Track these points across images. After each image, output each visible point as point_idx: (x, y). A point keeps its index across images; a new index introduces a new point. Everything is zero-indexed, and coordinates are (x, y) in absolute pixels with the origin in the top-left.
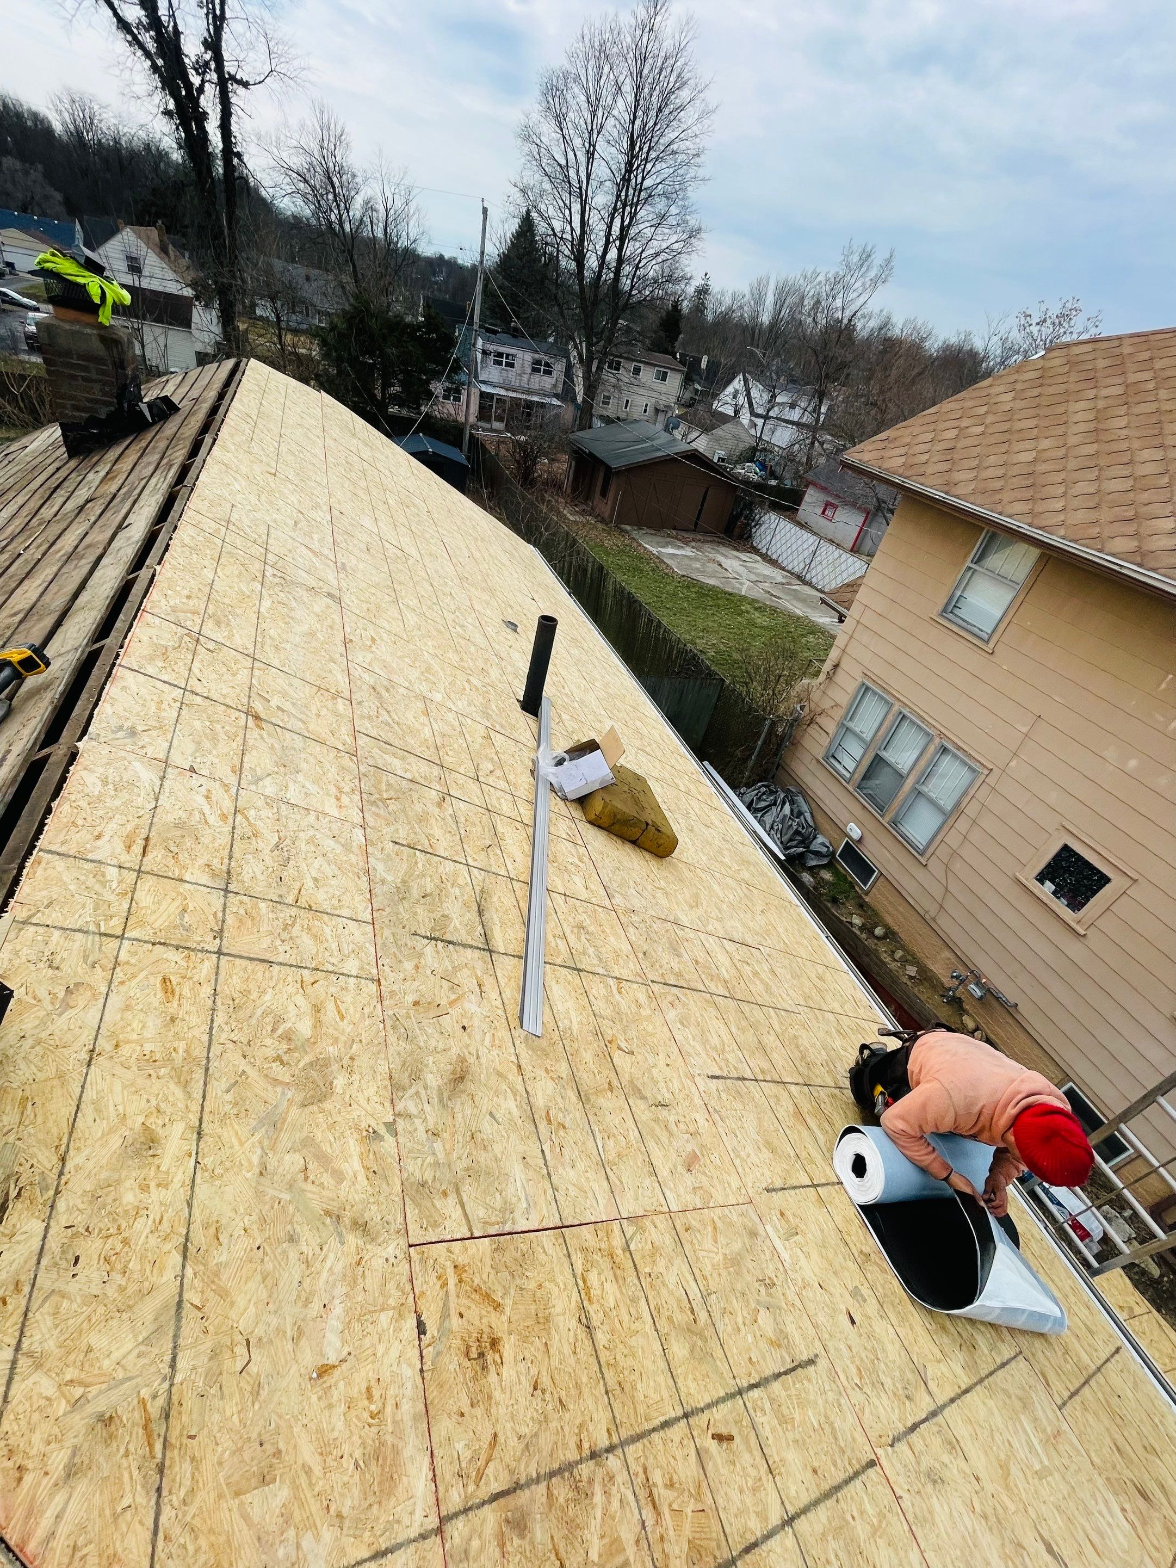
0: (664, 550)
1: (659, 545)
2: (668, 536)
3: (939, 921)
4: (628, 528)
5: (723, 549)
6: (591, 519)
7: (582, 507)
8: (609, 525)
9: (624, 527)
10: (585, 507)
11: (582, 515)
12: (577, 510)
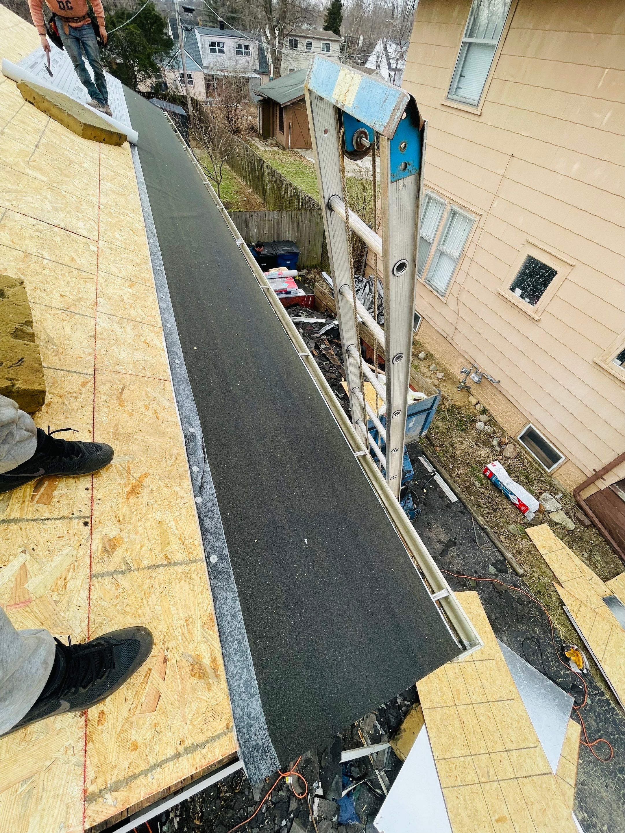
3: (455, 339)
4: (299, 150)
6: (275, 148)
7: (270, 141)
8: (287, 150)
9: (296, 150)
10: (272, 141)
11: (270, 146)
12: (267, 143)
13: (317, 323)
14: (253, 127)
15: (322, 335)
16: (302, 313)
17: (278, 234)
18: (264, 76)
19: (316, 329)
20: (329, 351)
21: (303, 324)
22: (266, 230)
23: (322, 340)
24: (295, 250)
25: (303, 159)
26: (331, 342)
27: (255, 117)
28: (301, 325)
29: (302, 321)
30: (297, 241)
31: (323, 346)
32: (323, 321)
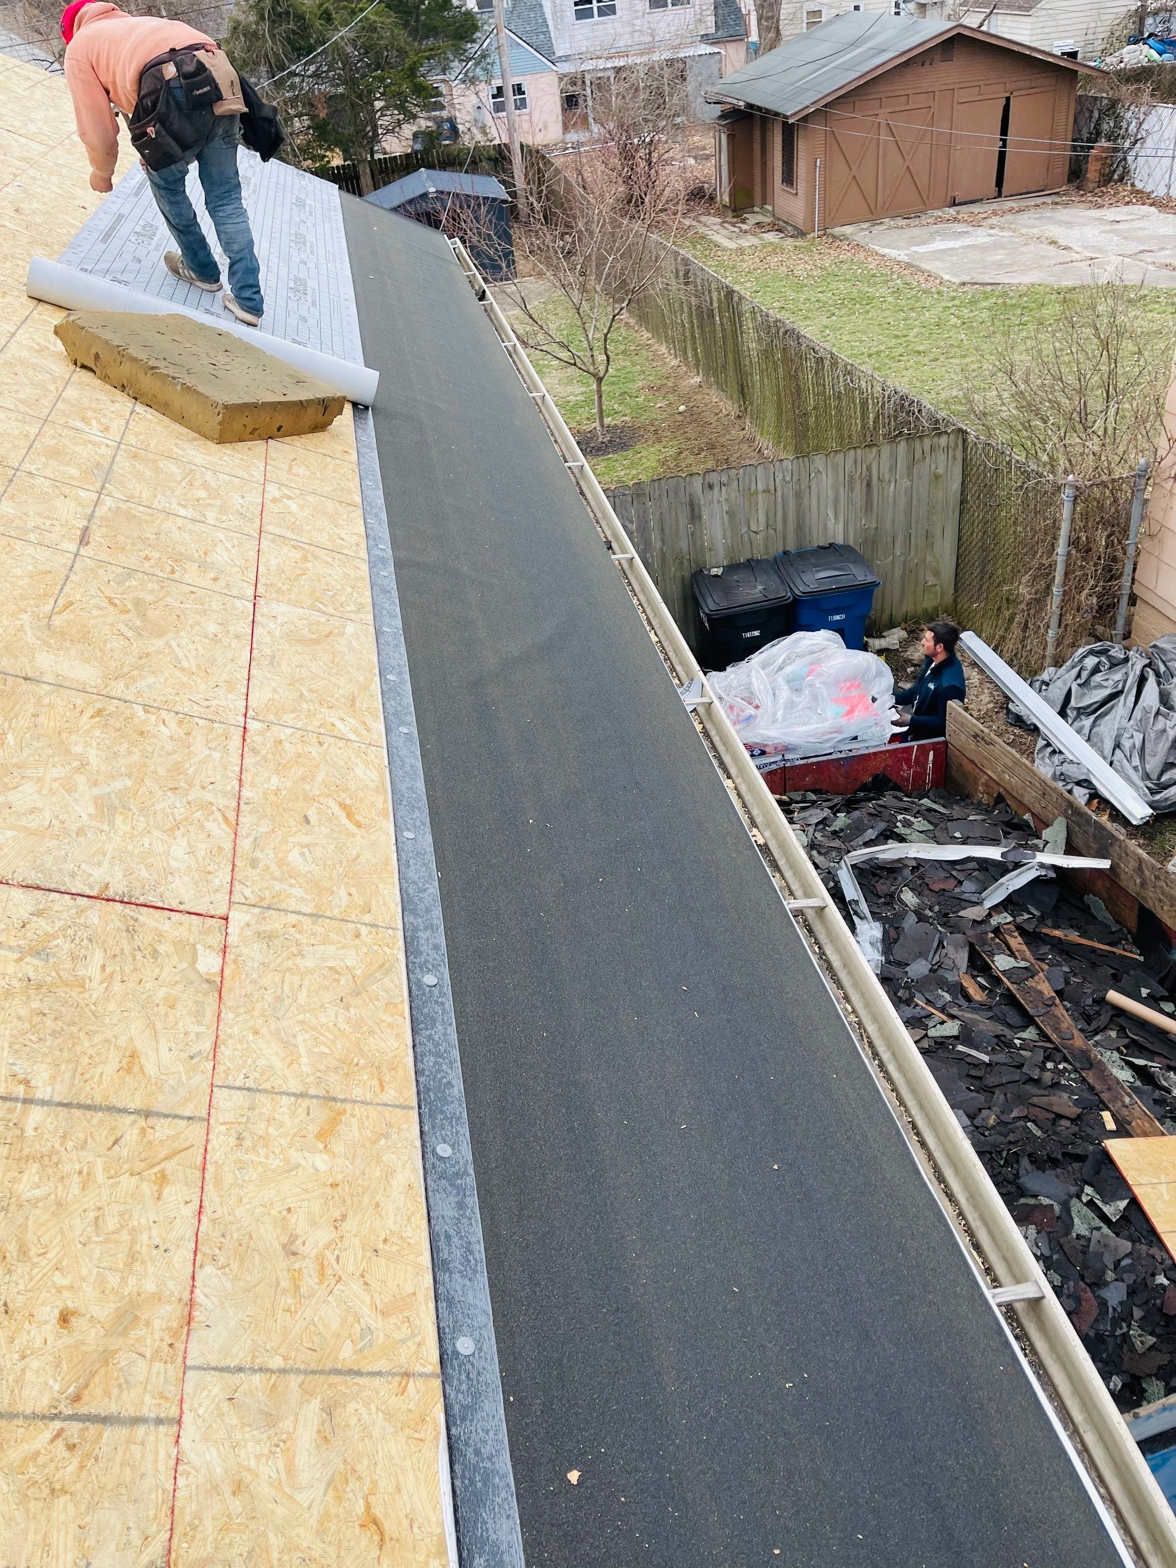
0: (922, 249)
1: (912, 242)
2: (937, 221)
4: (848, 230)
5: (1064, 214)
6: (771, 237)
7: (752, 219)
8: (809, 236)
9: (838, 230)
10: (760, 218)
11: (754, 234)
12: (744, 227)
13: (969, 859)
14: (701, 189)
15: (995, 909)
16: (907, 824)
17: (800, 528)
18: (731, 47)
19: (968, 886)
20: (1031, 983)
21: (914, 869)
22: (759, 521)
23: (997, 931)
24: (861, 576)
25: (862, 255)
26: (1032, 938)
27: (707, 158)
28: (907, 872)
29: (912, 854)
30: (866, 541)
31: (1002, 962)
32: (993, 853)
